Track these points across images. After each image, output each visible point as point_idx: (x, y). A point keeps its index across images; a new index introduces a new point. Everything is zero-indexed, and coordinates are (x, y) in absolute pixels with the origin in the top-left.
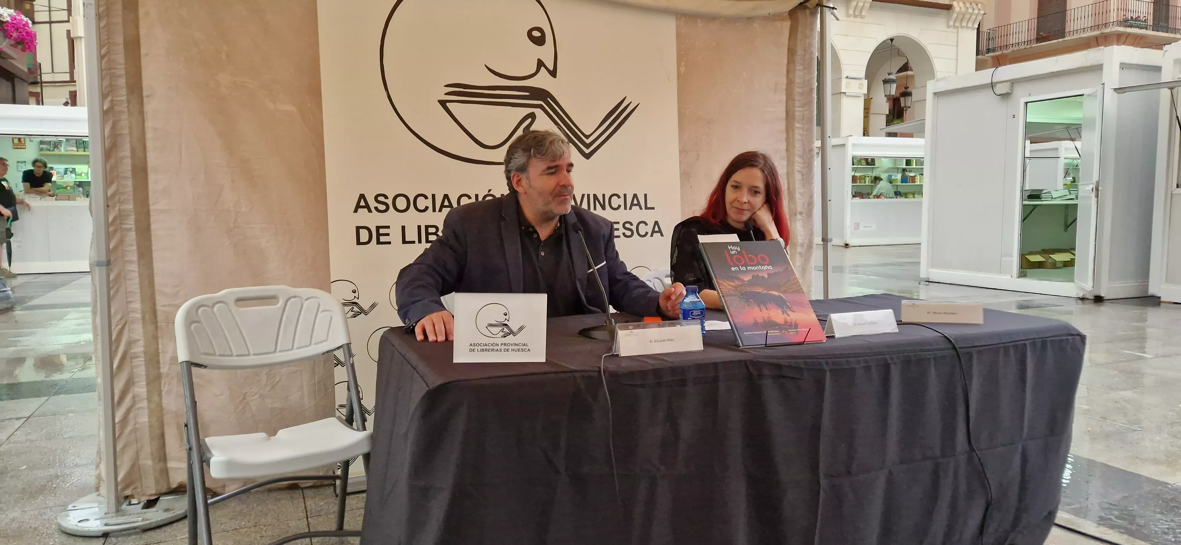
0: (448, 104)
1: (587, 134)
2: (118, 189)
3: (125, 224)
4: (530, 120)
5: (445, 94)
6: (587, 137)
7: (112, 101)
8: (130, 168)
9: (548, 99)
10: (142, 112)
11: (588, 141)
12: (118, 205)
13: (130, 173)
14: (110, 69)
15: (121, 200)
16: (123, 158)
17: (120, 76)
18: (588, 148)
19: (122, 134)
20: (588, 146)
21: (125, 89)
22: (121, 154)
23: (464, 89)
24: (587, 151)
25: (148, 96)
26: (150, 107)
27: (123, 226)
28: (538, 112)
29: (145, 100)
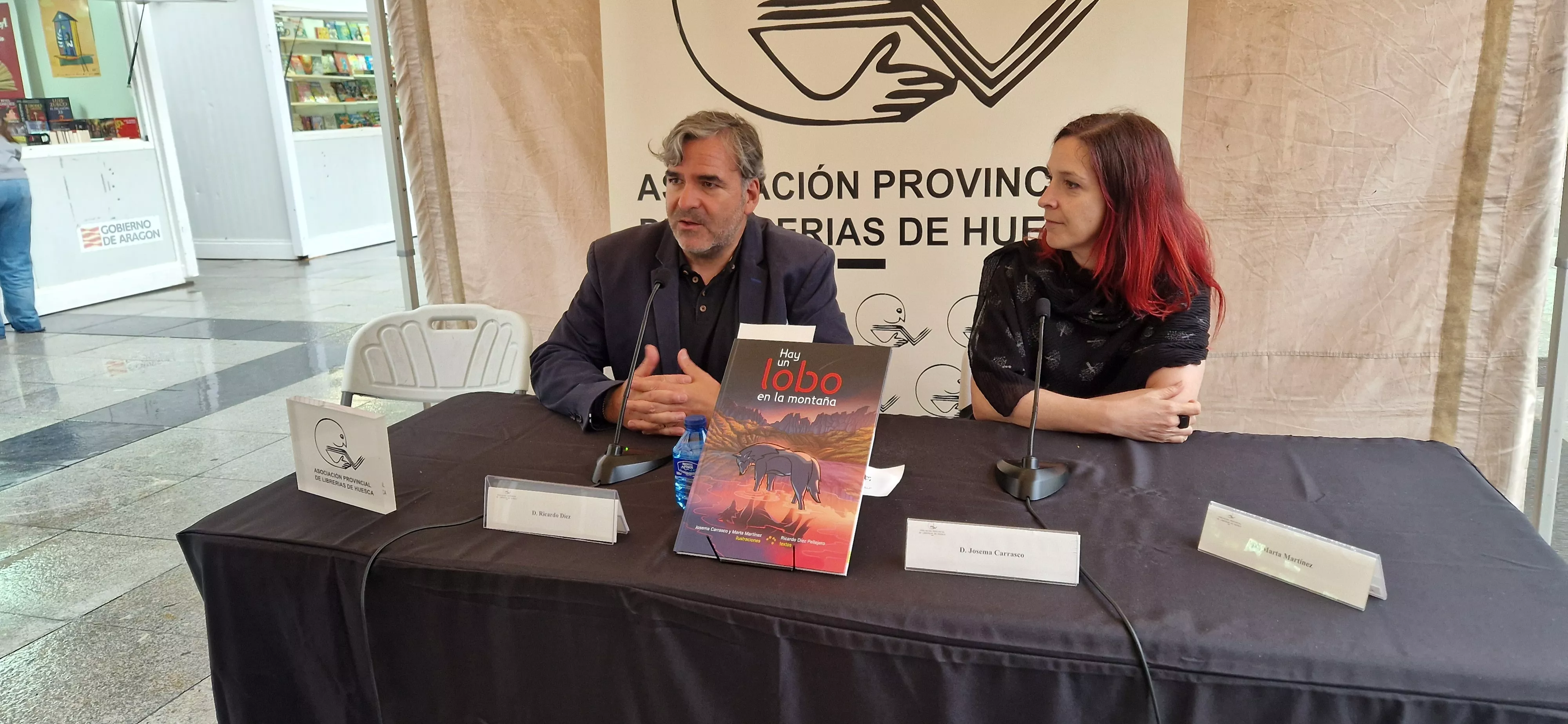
0: (762, 34)
1: (992, 61)
2: (422, 169)
3: (432, 208)
4: (889, 46)
5: (760, 18)
6: (992, 67)
7: (407, 65)
8: (430, 144)
9: (923, 6)
10: (433, 78)
11: (992, 75)
12: (424, 186)
13: (431, 149)
14: (403, 27)
15: (426, 181)
16: (423, 132)
17: (411, 36)
18: (991, 87)
19: (420, 104)
20: (991, 83)
21: (417, 51)
22: (421, 128)
23: (787, 6)
24: (989, 92)
25: (437, 57)
26: (441, 69)
27: (431, 211)
28: (904, 31)
29: (435, 61)
